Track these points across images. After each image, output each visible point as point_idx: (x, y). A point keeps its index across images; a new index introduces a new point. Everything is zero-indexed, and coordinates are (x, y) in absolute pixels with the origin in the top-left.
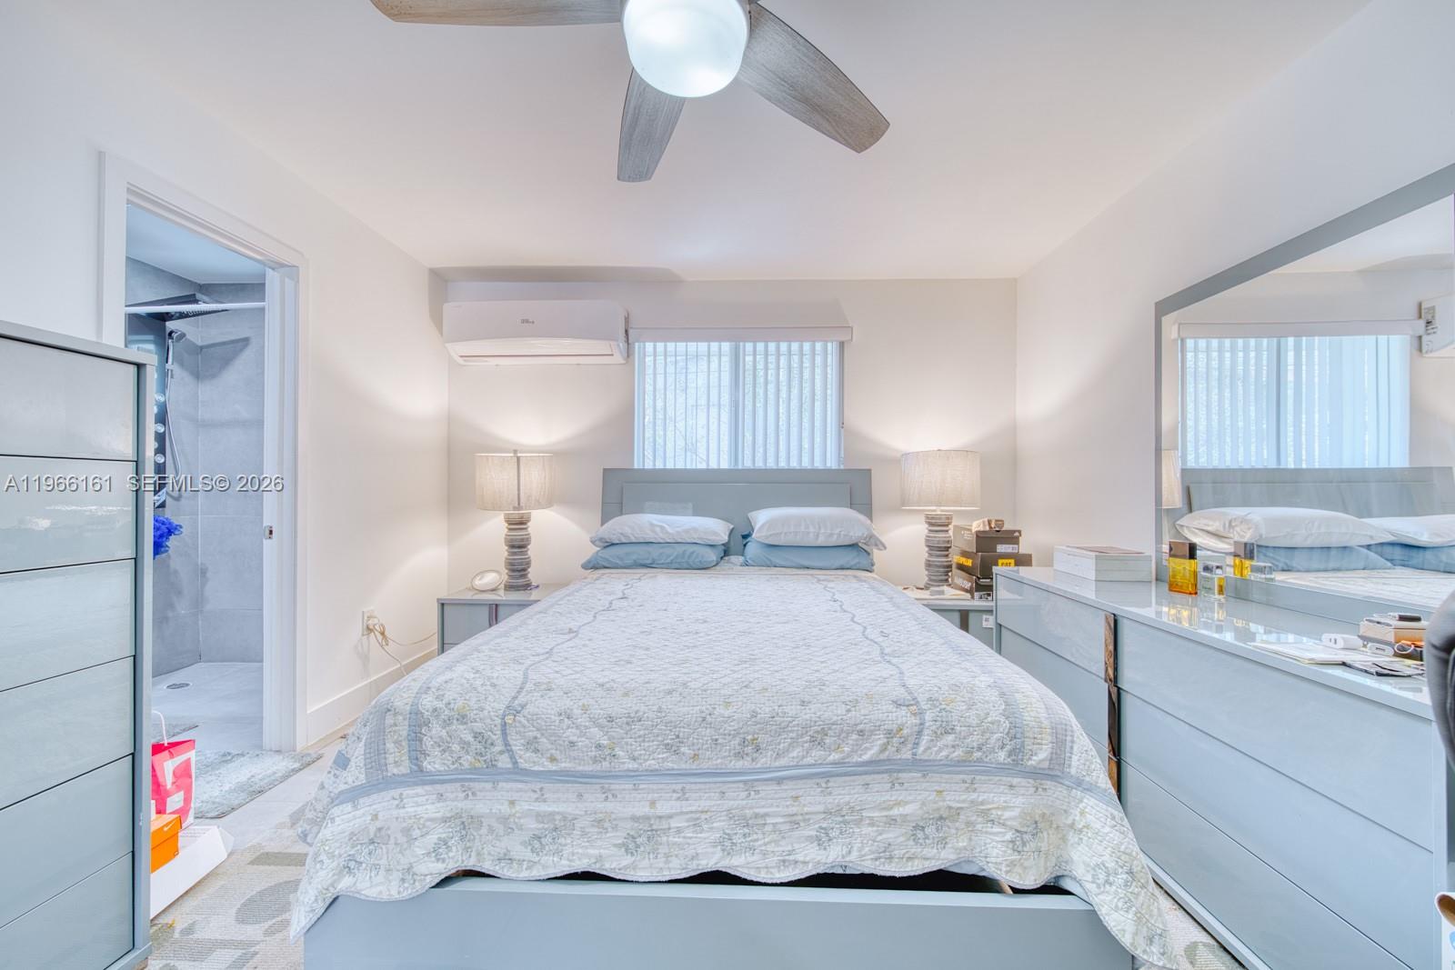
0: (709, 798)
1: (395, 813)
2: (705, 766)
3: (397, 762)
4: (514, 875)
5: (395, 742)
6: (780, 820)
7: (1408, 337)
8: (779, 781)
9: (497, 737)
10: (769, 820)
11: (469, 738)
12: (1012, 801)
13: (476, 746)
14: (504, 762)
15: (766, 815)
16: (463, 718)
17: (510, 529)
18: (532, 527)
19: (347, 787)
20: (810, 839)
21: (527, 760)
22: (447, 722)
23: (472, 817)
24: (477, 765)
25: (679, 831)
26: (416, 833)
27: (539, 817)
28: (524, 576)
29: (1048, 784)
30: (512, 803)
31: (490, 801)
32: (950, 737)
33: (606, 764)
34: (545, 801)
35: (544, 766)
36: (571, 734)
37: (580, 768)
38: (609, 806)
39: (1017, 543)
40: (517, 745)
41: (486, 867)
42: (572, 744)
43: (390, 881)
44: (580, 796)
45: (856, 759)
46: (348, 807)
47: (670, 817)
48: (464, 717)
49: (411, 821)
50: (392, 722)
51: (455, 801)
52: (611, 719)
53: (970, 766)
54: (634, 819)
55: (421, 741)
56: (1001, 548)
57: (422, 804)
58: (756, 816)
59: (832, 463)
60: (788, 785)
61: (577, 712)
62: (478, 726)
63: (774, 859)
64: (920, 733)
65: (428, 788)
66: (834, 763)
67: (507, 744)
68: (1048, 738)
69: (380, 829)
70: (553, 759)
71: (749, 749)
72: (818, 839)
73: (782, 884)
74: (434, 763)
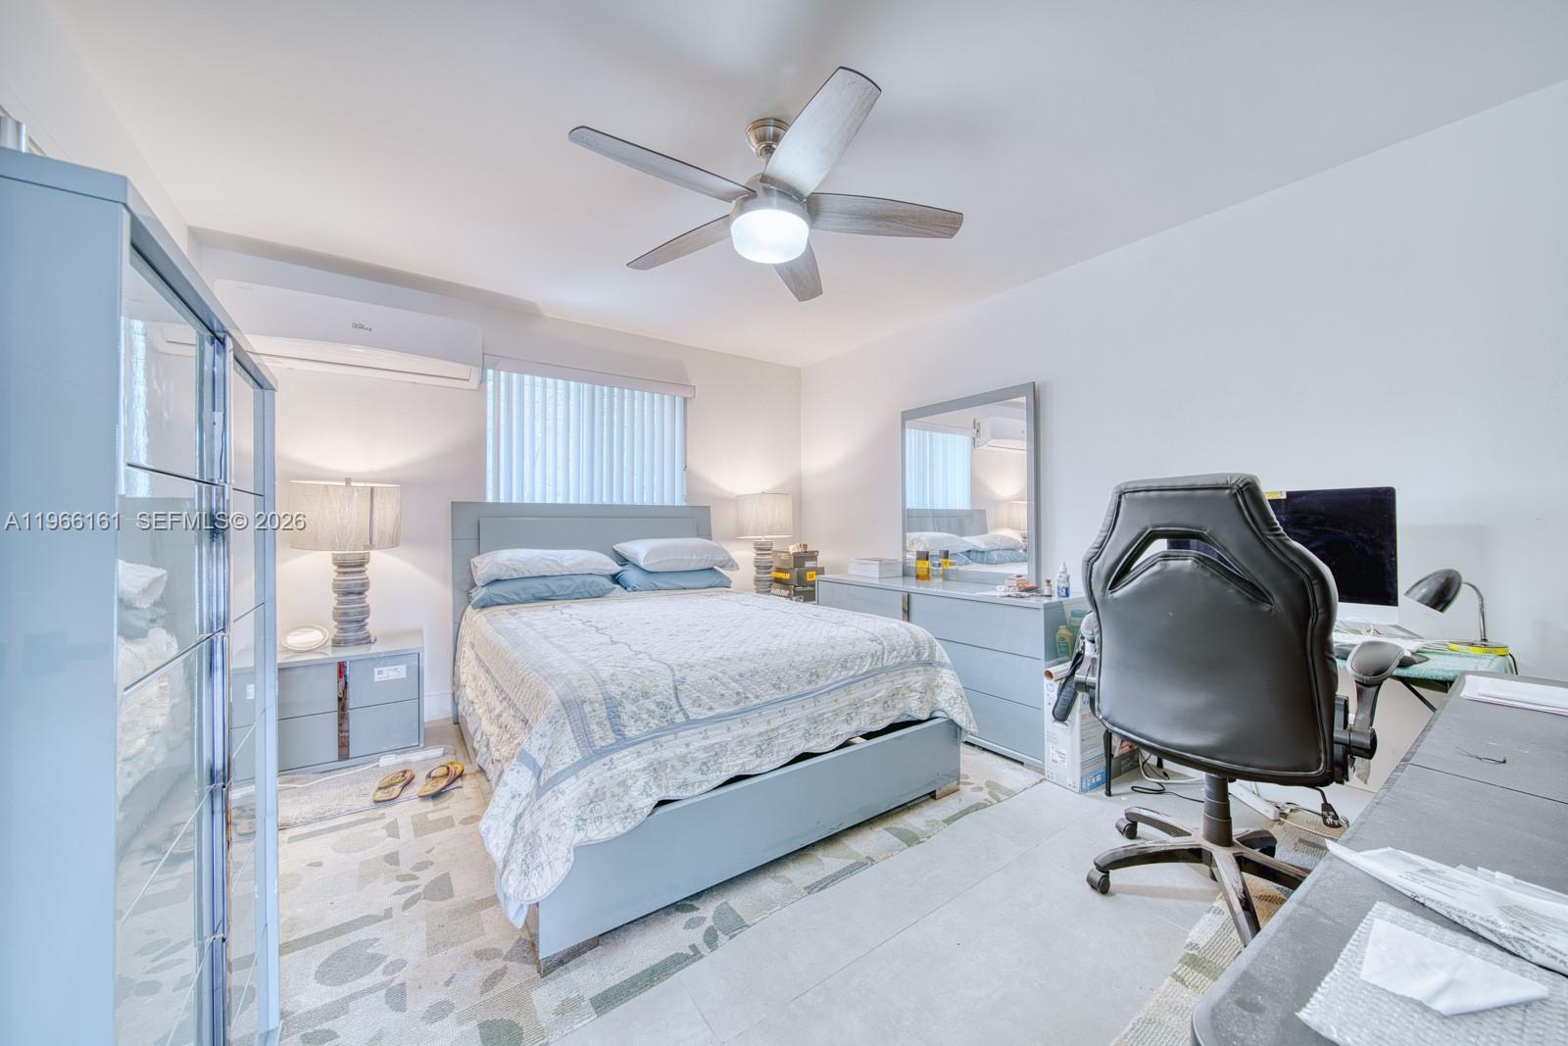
0: (797, 712)
1: (609, 774)
2: (794, 693)
3: (602, 737)
4: (690, 795)
5: (597, 723)
6: (830, 714)
7: (969, 438)
8: (829, 692)
9: (673, 702)
10: (826, 716)
11: (653, 707)
12: (917, 679)
13: (659, 711)
14: (680, 718)
15: (824, 713)
16: (646, 695)
17: (340, 573)
18: (371, 570)
19: (566, 766)
20: (843, 721)
21: (695, 713)
22: (635, 701)
23: (660, 763)
24: (662, 725)
25: (783, 735)
26: (630, 782)
27: (706, 749)
28: (363, 627)
29: (929, 667)
30: (687, 745)
31: (672, 748)
32: (895, 653)
33: (742, 705)
34: (708, 738)
35: (705, 714)
36: (720, 689)
37: (727, 711)
38: (746, 730)
39: (816, 560)
40: (687, 704)
41: (671, 795)
42: (722, 695)
43: (613, 824)
44: (729, 728)
45: (860, 672)
46: (573, 779)
47: (778, 728)
48: (646, 693)
49: (625, 775)
50: (590, 709)
51: (649, 753)
52: (741, 675)
53: (902, 667)
54: (760, 734)
55: (619, 717)
56: (808, 564)
57: (628, 762)
58: (819, 715)
59: (679, 502)
60: (833, 694)
61: (720, 675)
62: (659, 698)
63: (828, 738)
64: (883, 653)
65: (631, 749)
66: (852, 676)
67: (680, 706)
68: (927, 646)
69: (597, 790)
70: (711, 709)
71: (814, 678)
72: (847, 720)
73: (834, 750)
74: (632, 731)
